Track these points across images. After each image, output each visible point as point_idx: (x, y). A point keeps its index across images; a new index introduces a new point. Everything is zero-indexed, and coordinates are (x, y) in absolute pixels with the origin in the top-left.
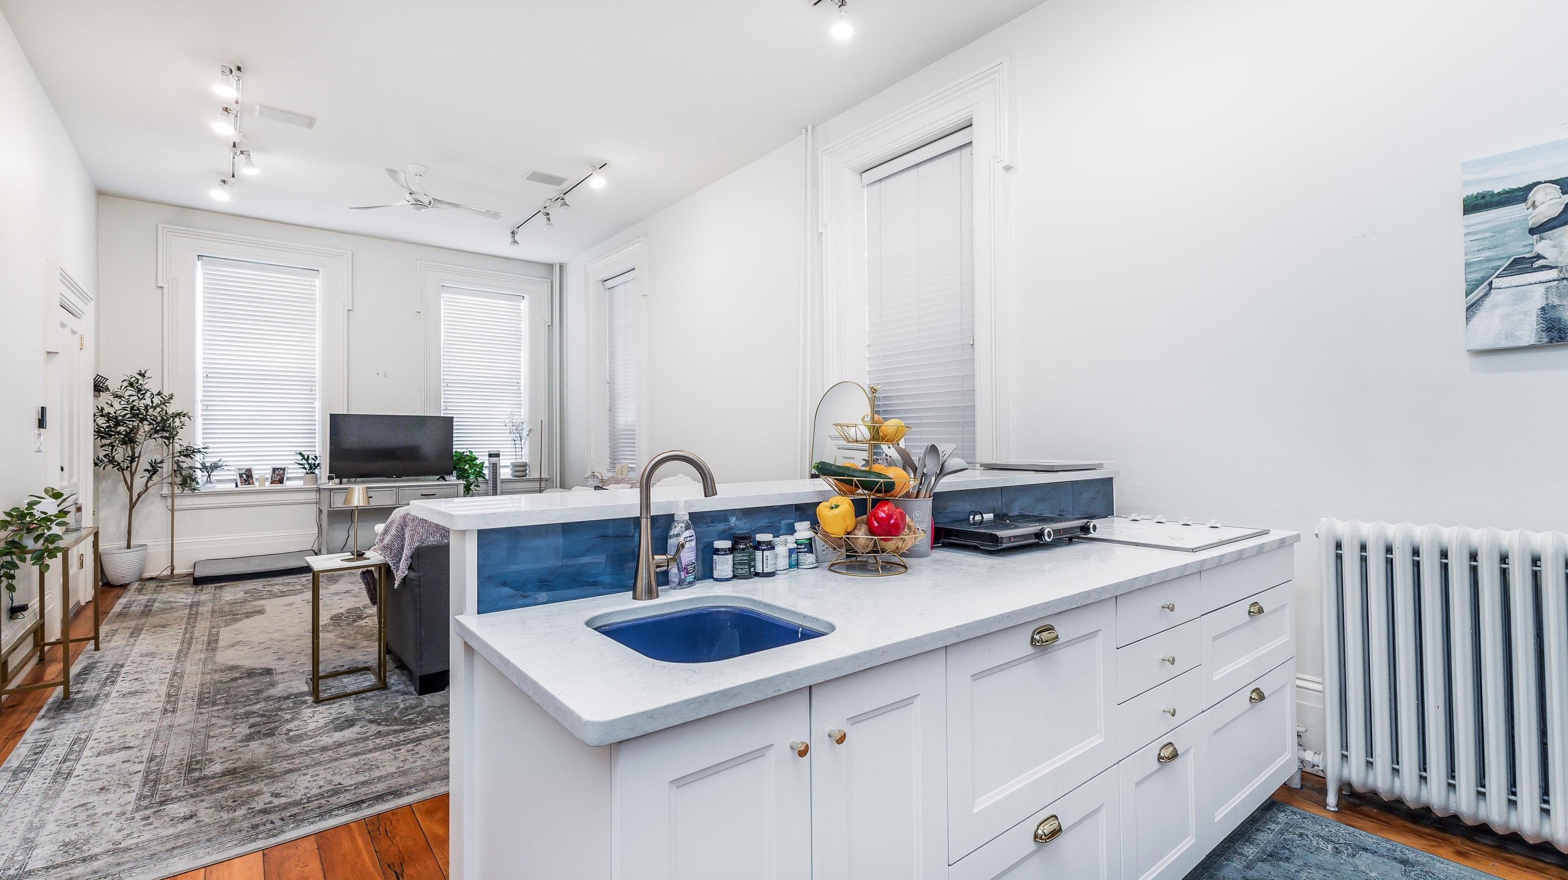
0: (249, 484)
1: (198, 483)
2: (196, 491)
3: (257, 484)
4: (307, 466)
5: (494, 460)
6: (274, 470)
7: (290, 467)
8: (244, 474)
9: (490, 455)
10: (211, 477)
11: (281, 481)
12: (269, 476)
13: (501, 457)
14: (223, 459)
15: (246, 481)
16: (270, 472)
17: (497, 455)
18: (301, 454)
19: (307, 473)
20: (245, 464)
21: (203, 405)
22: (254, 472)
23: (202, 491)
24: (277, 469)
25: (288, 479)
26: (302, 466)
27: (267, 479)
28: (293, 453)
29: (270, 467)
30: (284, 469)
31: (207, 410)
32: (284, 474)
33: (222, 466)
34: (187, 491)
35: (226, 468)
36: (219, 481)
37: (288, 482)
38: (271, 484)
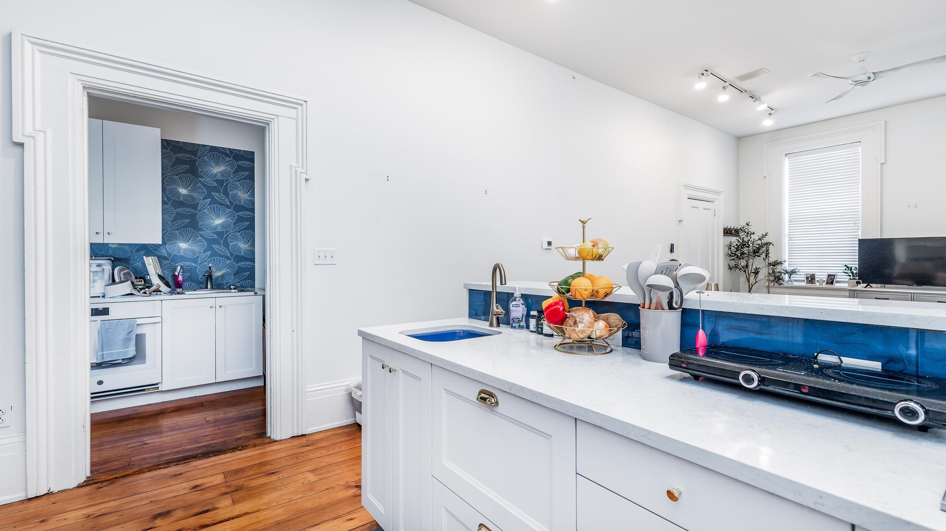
0: (812, 283)
1: (784, 281)
2: (782, 285)
3: (818, 284)
4: (851, 274)
6: (829, 276)
7: (838, 274)
8: (809, 277)
10: (791, 278)
11: (832, 283)
12: (825, 279)
14: (797, 268)
15: (810, 281)
16: (826, 277)
18: (846, 266)
19: (851, 279)
20: (811, 272)
21: (789, 238)
22: (816, 276)
23: (785, 285)
24: (831, 275)
25: (837, 282)
26: (847, 274)
27: (824, 281)
28: (842, 265)
29: (826, 274)
30: (834, 276)
31: (791, 240)
32: (834, 278)
33: (796, 272)
34: (776, 285)
35: (799, 273)
36: (796, 281)
37: (836, 284)
38: (826, 284)
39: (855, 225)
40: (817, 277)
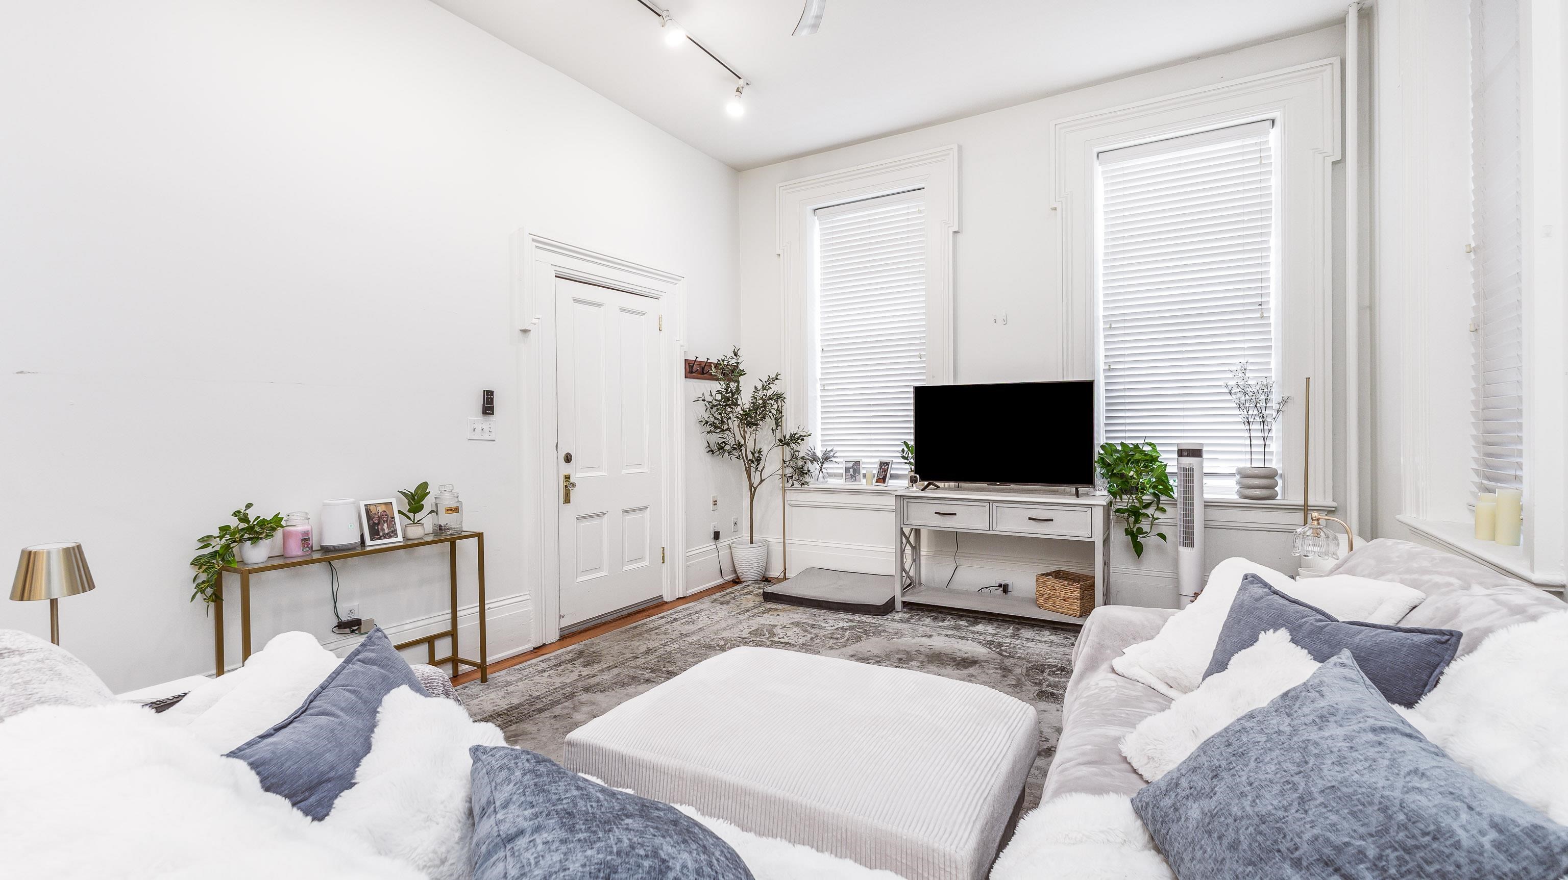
0: (856, 480)
1: (811, 476)
2: (806, 486)
3: (863, 481)
5: (1187, 461)
7: (895, 460)
8: (851, 467)
9: (1181, 453)
10: (823, 470)
12: (875, 472)
13: (1205, 456)
15: (852, 476)
16: (877, 466)
17: (1196, 453)
20: (854, 456)
21: (821, 385)
22: (862, 466)
23: (811, 486)
25: (893, 477)
26: (906, 461)
28: (899, 443)
29: (877, 460)
31: (824, 390)
33: (831, 457)
34: (797, 485)
35: (834, 460)
36: (831, 475)
37: (890, 481)
38: (876, 482)
39: (919, 360)
40: (864, 466)
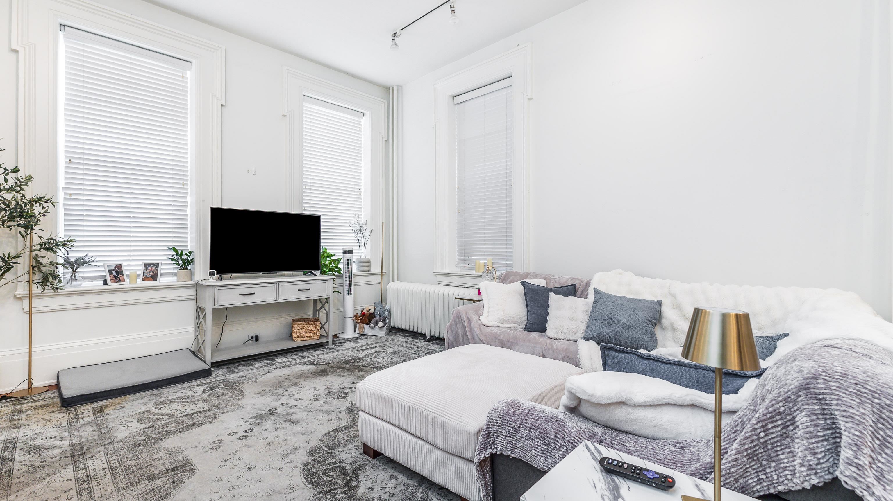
0: (120, 281)
1: (60, 281)
2: (59, 290)
3: (128, 281)
4: (180, 262)
5: (348, 256)
6: (146, 266)
7: (163, 262)
8: (113, 270)
9: (345, 252)
10: (77, 275)
11: (154, 277)
12: (141, 272)
13: (354, 254)
14: (90, 254)
15: (116, 278)
16: (142, 268)
17: (351, 252)
18: (174, 249)
19: (181, 269)
20: (115, 261)
21: (65, 194)
22: (124, 268)
23: (66, 290)
24: (150, 265)
25: (162, 275)
26: (175, 262)
27: (138, 276)
28: (167, 248)
29: (141, 263)
30: (157, 265)
31: (70, 199)
32: (157, 270)
33: (89, 261)
35: (93, 264)
36: (84, 278)
37: (161, 279)
38: (143, 280)
40: (126, 268)
